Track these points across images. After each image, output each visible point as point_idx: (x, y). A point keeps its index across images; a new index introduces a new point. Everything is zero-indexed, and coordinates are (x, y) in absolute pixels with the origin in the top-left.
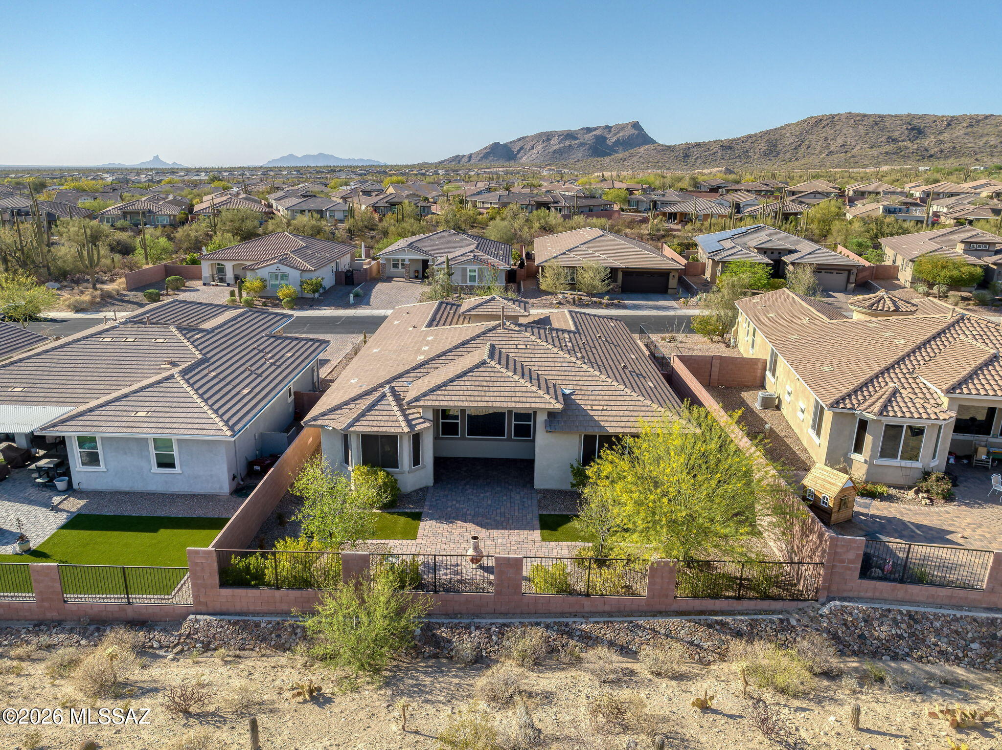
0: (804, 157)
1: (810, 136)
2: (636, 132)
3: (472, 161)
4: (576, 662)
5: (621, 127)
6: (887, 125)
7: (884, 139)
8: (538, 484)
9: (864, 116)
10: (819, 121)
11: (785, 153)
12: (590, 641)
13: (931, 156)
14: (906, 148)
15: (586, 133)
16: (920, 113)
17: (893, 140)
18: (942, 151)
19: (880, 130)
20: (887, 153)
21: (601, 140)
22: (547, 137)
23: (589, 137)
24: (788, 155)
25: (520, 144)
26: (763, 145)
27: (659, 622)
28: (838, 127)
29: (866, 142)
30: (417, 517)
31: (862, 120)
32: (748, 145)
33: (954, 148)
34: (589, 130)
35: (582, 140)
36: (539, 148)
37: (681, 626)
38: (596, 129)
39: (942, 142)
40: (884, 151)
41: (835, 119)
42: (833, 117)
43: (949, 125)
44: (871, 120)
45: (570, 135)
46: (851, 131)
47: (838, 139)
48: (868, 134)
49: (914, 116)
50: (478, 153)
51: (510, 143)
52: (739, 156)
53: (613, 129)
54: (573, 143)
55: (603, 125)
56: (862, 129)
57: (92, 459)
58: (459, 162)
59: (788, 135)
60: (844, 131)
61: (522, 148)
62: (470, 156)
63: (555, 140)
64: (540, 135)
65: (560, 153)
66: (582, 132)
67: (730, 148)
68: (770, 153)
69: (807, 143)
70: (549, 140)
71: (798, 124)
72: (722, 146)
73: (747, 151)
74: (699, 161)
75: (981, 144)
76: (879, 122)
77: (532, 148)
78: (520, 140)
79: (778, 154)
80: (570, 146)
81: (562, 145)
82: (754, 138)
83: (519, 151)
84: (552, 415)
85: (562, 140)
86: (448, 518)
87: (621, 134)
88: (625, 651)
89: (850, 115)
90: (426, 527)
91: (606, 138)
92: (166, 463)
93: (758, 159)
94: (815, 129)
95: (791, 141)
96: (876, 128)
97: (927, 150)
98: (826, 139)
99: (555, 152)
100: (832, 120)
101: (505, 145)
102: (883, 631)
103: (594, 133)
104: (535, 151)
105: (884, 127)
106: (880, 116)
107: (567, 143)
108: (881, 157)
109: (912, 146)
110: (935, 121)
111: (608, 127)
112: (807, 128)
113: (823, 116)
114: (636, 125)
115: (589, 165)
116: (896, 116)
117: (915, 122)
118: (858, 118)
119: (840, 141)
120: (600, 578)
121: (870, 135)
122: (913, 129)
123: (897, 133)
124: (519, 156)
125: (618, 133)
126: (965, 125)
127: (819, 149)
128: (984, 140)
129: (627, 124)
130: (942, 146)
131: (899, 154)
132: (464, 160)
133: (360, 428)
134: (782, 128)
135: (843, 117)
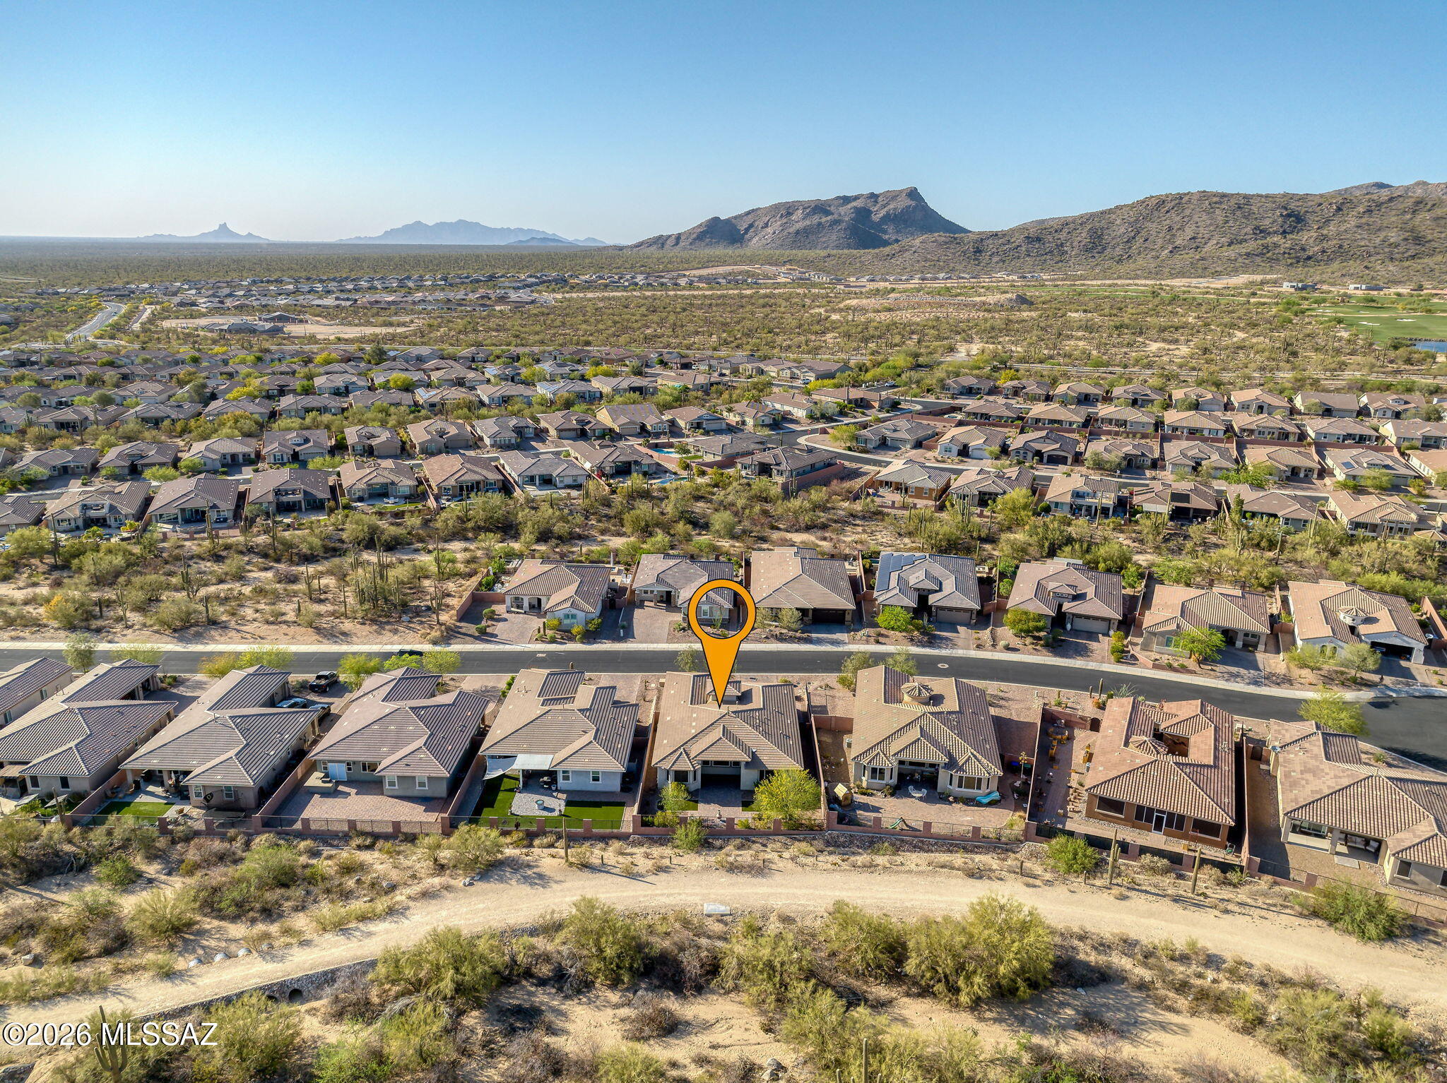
0: (1139, 253)
1: (1149, 224)
2: (913, 203)
3: (682, 244)
4: (749, 848)
5: (893, 196)
6: (1255, 209)
7: (1249, 230)
8: (742, 787)
9: (1224, 196)
10: (1161, 202)
11: (1114, 248)
12: (754, 842)
13: (1309, 258)
14: (1276, 246)
15: (843, 205)
16: (1301, 191)
17: (1261, 231)
18: (1324, 252)
19: (1245, 217)
20: (1248, 254)
21: (863, 214)
22: (788, 210)
23: (846, 212)
24: (1118, 251)
25: (749, 220)
26: (1083, 236)
27: (776, 838)
28: (1187, 212)
29: (1224, 234)
30: (697, 802)
31: (1221, 203)
32: (1063, 235)
33: (1340, 247)
34: (846, 200)
35: (836, 216)
36: (776, 226)
37: (782, 838)
38: (856, 198)
39: (1325, 238)
40: (1244, 251)
41: (1184, 201)
42: (1180, 197)
43: (1339, 209)
44: (1233, 202)
45: (820, 208)
46: (1204, 217)
47: (1187, 229)
48: (1227, 222)
49: (1293, 197)
50: (689, 233)
51: (735, 218)
52: (1051, 252)
53: (880, 199)
54: (824, 220)
55: (866, 192)
56: (1219, 216)
57: (566, 778)
58: (663, 245)
59: (1118, 222)
60: (1196, 218)
61: (751, 226)
62: (678, 237)
63: (799, 214)
64: (776, 207)
65: (804, 237)
66: (836, 203)
67: (1039, 239)
68: (1093, 248)
69: (1143, 233)
70: (789, 214)
71: (1132, 206)
72: (1028, 238)
73: (1062, 245)
74: (995, 259)
75: (1378, 241)
76: (1242, 205)
77: (766, 225)
78: (748, 213)
79: (1104, 249)
80: (820, 224)
81: (808, 222)
82: (1072, 226)
83: (747, 230)
84: (747, 763)
85: (808, 214)
86: (708, 802)
87: (891, 206)
88: (765, 845)
89: (1204, 195)
90: (701, 806)
91: (869, 212)
92: (596, 779)
93: (1077, 256)
94: (1156, 213)
95: (1122, 230)
96: (1238, 213)
97: (1304, 249)
98: (1170, 229)
99: (797, 232)
100: (1179, 201)
101: (728, 221)
102: (842, 839)
103: (854, 204)
104: (770, 230)
105: (1251, 213)
106: (1246, 197)
107: (816, 219)
108: (1240, 260)
109: (1285, 243)
110: (1320, 205)
111: (873, 197)
112: (1145, 212)
113: (1167, 196)
114: (913, 194)
115: (844, 263)
116: (1267, 196)
117: (1292, 206)
118: (1215, 199)
119: (1189, 232)
120: (759, 824)
121: (1231, 223)
122: (1289, 216)
123: (1267, 222)
124: (747, 236)
125: (888, 204)
126: (1362, 210)
127: (1160, 242)
128: (1382, 235)
129: (901, 191)
130: (1325, 245)
131: (1264, 257)
132: (670, 242)
133: (675, 768)
134: (1110, 211)
135: (1195, 197)
